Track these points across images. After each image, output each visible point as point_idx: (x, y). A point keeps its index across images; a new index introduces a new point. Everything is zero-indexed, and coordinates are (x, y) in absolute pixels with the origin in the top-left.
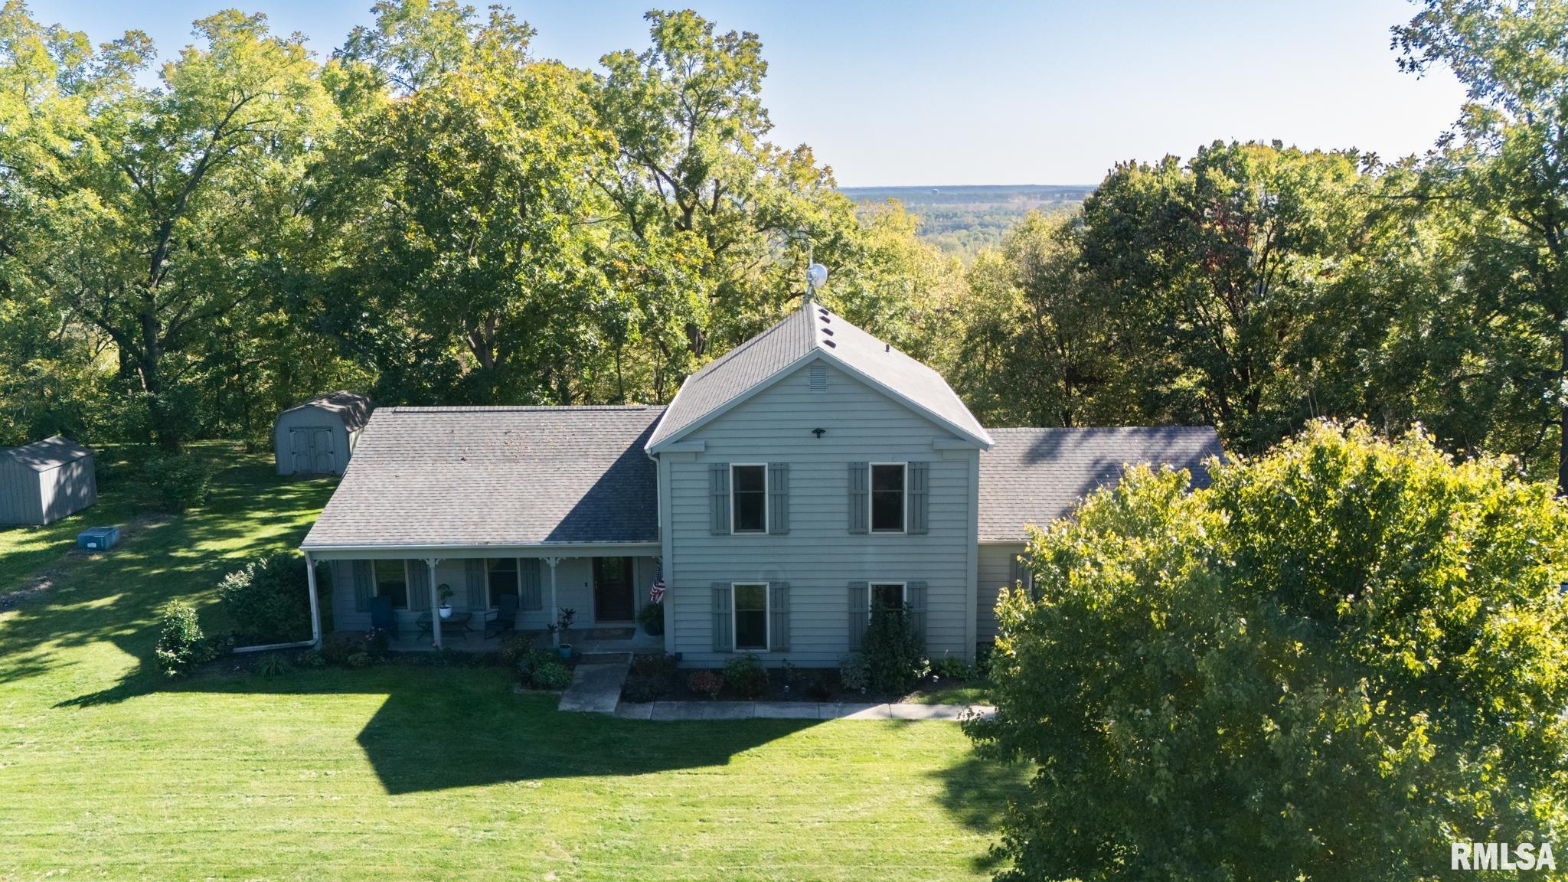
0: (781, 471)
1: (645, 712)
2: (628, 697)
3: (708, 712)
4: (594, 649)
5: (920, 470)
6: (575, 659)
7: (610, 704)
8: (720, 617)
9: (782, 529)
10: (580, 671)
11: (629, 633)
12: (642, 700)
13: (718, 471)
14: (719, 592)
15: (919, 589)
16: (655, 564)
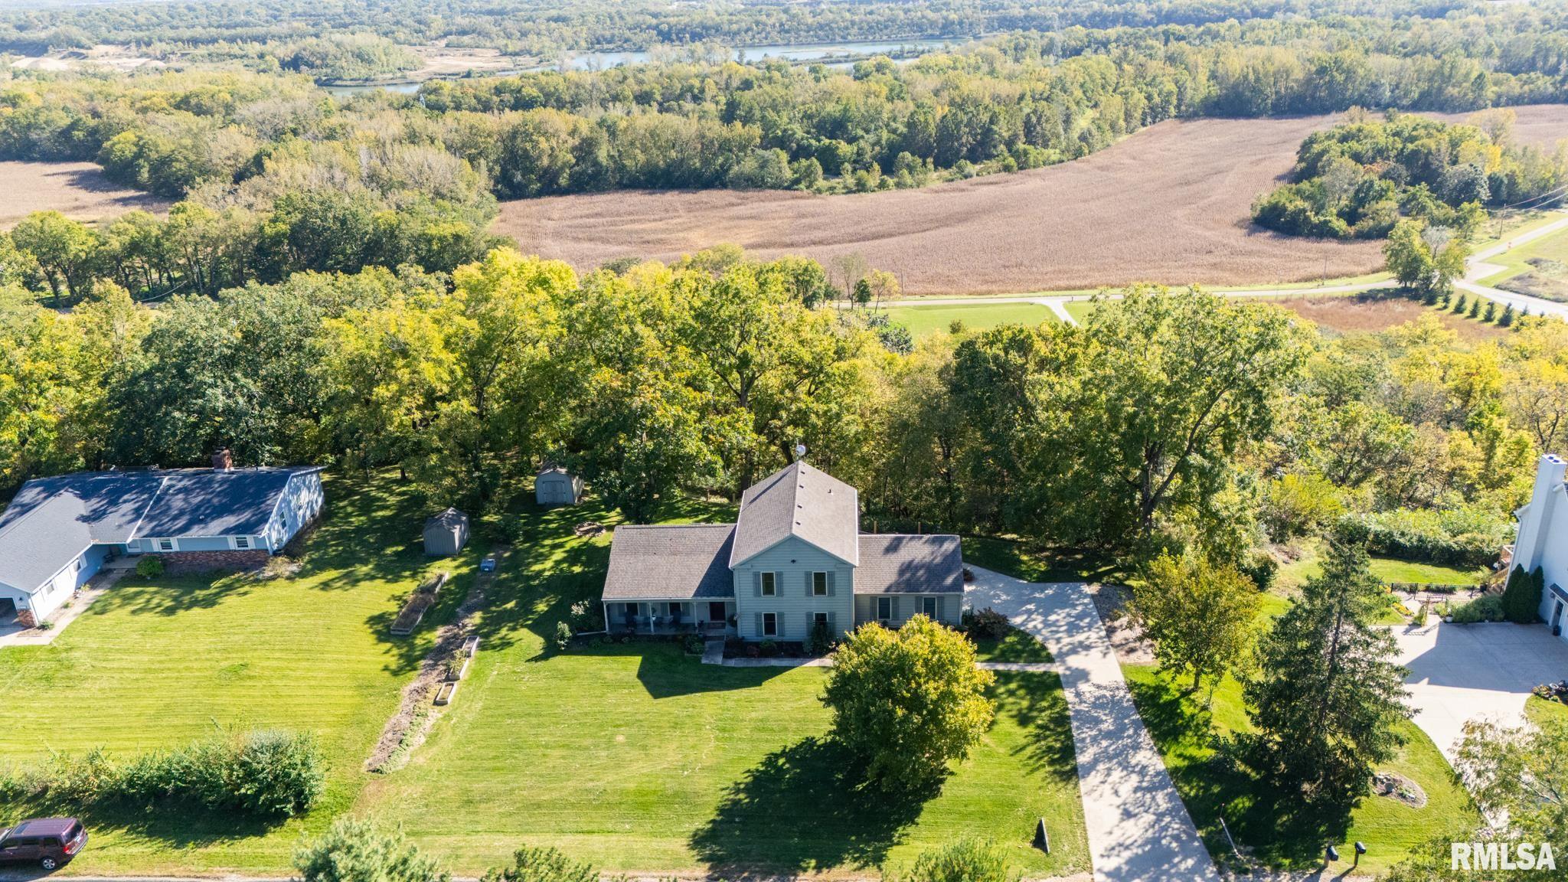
0: (780, 575)
1: (732, 663)
2: (726, 656)
3: (754, 663)
4: (711, 633)
5: (832, 574)
6: (706, 638)
7: (719, 660)
8: (758, 625)
9: (781, 593)
10: (707, 644)
11: (723, 626)
12: (731, 658)
13: (756, 575)
14: (758, 615)
15: (833, 615)
16: (734, 604)
